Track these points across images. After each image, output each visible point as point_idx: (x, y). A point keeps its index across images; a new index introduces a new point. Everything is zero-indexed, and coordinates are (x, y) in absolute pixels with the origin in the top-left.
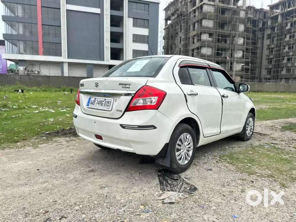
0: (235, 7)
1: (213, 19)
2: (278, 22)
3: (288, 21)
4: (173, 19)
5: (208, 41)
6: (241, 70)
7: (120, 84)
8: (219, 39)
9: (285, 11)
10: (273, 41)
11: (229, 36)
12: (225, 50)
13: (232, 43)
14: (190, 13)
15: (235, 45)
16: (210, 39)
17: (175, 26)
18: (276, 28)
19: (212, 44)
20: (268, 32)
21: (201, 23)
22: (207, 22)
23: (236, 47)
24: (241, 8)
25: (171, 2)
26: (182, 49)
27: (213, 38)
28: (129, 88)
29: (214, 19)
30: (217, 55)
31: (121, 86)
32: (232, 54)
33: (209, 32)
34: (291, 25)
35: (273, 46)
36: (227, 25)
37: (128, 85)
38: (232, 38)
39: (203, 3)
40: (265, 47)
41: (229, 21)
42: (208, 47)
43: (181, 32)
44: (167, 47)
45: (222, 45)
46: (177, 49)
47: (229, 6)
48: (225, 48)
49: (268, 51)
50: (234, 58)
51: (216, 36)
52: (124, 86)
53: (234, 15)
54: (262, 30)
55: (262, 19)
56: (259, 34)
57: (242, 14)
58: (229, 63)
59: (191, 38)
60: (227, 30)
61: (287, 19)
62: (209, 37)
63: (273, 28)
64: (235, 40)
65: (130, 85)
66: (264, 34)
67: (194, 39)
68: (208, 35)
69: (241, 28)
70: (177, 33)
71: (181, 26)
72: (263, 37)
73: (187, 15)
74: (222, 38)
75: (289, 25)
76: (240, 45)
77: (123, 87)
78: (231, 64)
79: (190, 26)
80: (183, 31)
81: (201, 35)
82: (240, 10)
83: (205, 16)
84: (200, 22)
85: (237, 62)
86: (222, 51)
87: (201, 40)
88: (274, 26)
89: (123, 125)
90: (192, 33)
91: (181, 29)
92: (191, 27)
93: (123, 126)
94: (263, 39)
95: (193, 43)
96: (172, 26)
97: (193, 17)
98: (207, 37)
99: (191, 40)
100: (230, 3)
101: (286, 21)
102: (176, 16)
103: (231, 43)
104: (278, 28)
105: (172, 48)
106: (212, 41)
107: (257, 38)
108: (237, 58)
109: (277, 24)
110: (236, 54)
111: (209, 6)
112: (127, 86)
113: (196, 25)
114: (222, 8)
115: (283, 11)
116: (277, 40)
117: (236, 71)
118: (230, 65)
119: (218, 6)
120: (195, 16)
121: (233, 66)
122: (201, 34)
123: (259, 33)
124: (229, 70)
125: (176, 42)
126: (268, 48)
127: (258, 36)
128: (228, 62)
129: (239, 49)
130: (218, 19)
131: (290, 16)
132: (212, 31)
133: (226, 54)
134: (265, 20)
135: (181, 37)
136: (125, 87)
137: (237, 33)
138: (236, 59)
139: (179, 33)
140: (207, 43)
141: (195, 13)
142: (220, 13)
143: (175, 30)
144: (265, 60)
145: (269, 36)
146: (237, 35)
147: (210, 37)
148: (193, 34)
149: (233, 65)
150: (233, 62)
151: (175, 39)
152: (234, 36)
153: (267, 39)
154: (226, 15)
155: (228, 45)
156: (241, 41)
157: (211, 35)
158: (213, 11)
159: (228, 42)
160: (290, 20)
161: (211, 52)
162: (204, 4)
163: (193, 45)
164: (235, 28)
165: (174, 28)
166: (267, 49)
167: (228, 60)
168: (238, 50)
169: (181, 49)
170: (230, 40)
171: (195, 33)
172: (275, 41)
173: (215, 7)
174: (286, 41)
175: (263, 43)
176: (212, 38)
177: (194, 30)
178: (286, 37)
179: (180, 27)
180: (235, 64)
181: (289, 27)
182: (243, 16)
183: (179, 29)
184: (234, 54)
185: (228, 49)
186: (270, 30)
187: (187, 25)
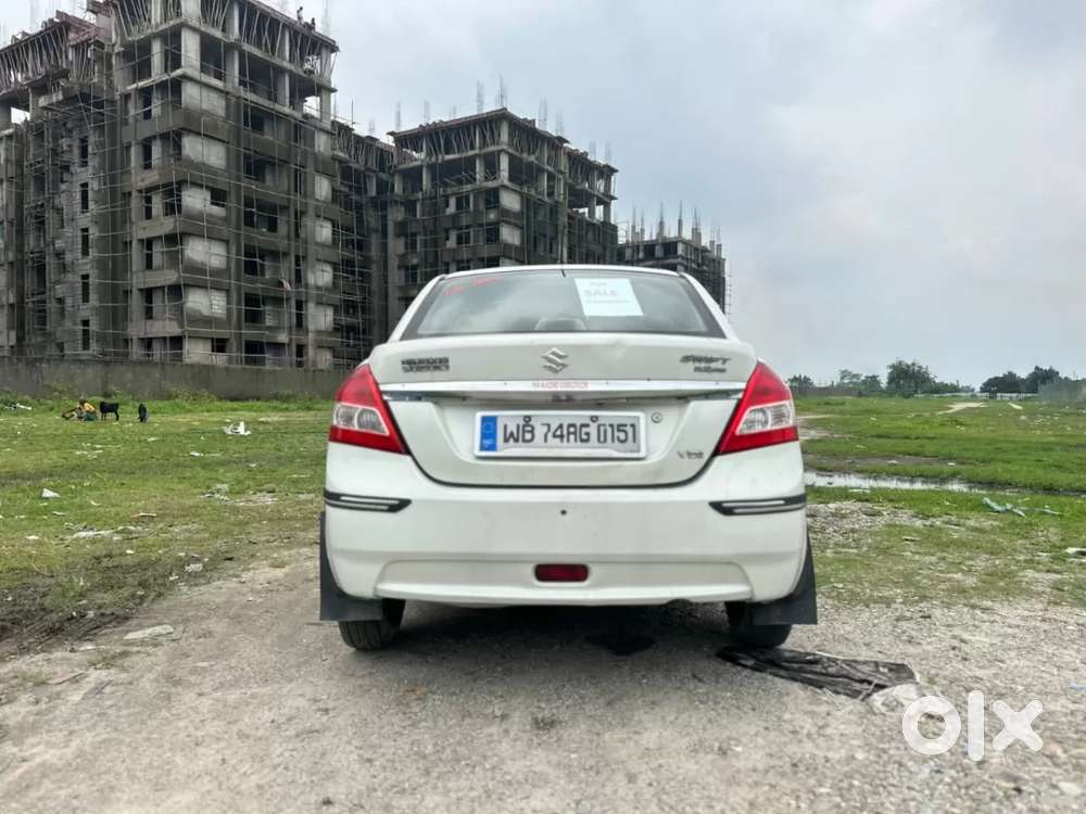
0: (298, 115)
1: (224, 142)
2: (422, 190)
3: (449, 191)
4: (44, 108)
5: (211, 218)
6: (331, 329)
7: (686, 359)
8: (252, 214)
9: (440, 161)
10: (414, 245)
11: (285, 208)
12: (275, 255)
13: (297, 235)
14: (127, 97)
15: (306, 242)
16: (217, 211)
17: (56, 138)
18: (418, 207)
19: (226, 232)
20: (396, 215)
21: (178, 147)
22: (200, 147)
23: (312, 249)
24: (318, 125)
25: (24, 34)
26: (94, 233)
27: (228, 210)
28: (723, 371)
29: (225, 139)
30: (247, 272)
31: (691, 365)
32: (298, 273)
33: (211, 185)
34: (459, 206)
35: (415, 261)
36: (274, 171)
37: (721, 362)
38: (296, 218)
39: (178, 72)
40: (394, 263)
41: (283, 158)
42: (210, 238)
43: (85, 164)
44: (12, 215)
45: (261, 236)
46: (68, 231)
47: (278, 107)
48: (272, 248)
49: (403, 272)
50: (307, 285)
51: (238, 202)
52: (703, 365)
53: (296, 141)
54: (381, 205)
55: (374, 171)
56: (371, 218)
57: (322, 143)
58: (293, 303)
59: (134, 194)
60: (274, 187)
61: (446, 185)
62: (212, 203)
63: (410, 206)
64: (306, 226)
65: (728, 362)
66: (385, 218)
67: (149, 200)
68: (208, 195)
69: (323, 188)
70: (66, 168)
71: (84, 141)
72: (385, 226)
73: (112, 102)
74: (261, 213)
75: (453, 202)
76: (323, 245)
77: (697, 369)
78: (299, 305)
79: (128, 148)
80: (93, 162)
81: (179, 190)
82: (315, 127)
83: (193, 125)
84: (173, 139)
85: (319, 303)
86: (262, 258)
87: (183, 211)
88: (413, 198)
89: (725, 505)
90: (139, 179)
91: (84, 153)
92: (135, 155)
93: (721, 508)
94: (385, 234)
95: (148, 215)
96: (40, 135)
97: (140, 118)
98: (205, 200)
99: (136, 203)
100: (280, 98)
101: (444, 191)
102: (58, 96)
103: (293, 234)
104: (423, 205)
105: (41, 223)
106: (226, 220)
107: (368, 228)
108: (318, 288)
109: (420, 195)
110: (313, 272)
111: (205, 92)
112: (713, 365)
113: (157, 150)
114: (252, 108)
115: (433, 159)
116: (425, 244)
117: (319, 332)
118: (294, 311)
119: (239, 98)
120: (148, 115)
121: (306, 315)
122: (181, 184)
123: (371, 212)
124: (294, 329)
125: (62, 201)
126: (404, 266)
127: (368, 223)
128: (288, 299)
129: (319, 257)
130: (242, 145)
131: (455, 178)
132: (223, 183)
133: (276, 270)
134: (384, 176)
135: (85, 185)
136: (708, 370)
137: (311, 202)
138: (313, 292)
139: (75, 169)
140: (207, 221)
141: (148, 102)
142: (246, 124)
143: (55, 152)
144: (397, 301)
145: (402, 230)
146: (311, 211)
147: (217, 205)
148: (143, 180)
149: (307, 310)
150: (306, 301)
151: (56, 187)
152: (302, 213)
153: (398, 236)
154: (268, 137)
155: (283, 238)
156: (324, 232)
157: (218, 197)
158: (221, 112)
159: (283, 229)
160: (455, 189)
161: (224, 260)
162: (185, 77)
163: (146, 223)
164: (300, 183)
165: (48, 144)
166: (399, 267)
167: (288, 292)
168: (318, 260)
169: (91, 232)
170: (288, 222)
171: (152, 177)
172: (418, 246)
173: (228, 101)
174: (449, 250)
175: (384, 247)
176: (223, 206)
177: (148, 166)
178: (447, 239)
179: (76, 144)
180: (311, 308)
181: (451, 209)
182: (325, 150)
183: (76, 152)
184: (306, 271)
185: (286, 254)
186: (403, 209)
187: (113, 143)
